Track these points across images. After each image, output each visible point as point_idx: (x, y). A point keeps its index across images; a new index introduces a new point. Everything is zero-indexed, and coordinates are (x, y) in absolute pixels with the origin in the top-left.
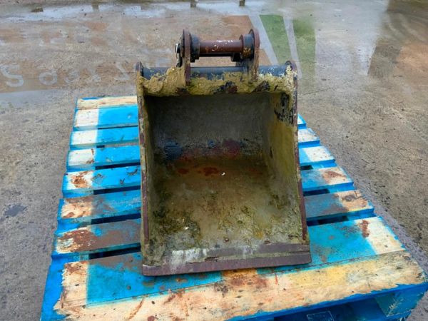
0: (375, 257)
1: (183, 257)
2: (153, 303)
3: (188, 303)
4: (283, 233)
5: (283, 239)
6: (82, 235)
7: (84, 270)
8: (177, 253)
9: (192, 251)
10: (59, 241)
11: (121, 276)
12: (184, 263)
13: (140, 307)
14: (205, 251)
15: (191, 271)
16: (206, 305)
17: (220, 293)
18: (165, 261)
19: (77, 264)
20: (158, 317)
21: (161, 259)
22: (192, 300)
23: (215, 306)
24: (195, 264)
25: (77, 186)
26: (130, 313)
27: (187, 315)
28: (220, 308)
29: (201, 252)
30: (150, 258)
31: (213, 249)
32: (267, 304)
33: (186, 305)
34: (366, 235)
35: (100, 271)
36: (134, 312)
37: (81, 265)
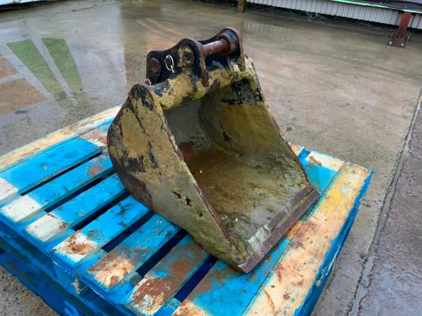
0: (338, 173)
1: (258, 240)
2: (273, 287)
3: (292, 269)
4: (293, 186)
5: (296, 190)
6: (151, 286)
7: (193, 309)
8: (252, 240)
9: (259, 232)
10: (137, 306)
11: (227, 289)
12: (262, 244)
13: (269, 296)
14: (266, 227)
15: (271, 246)
16: (303, 261)
17: (300, 248)
18: (249, 252)
19: (181, 310)
20: (288, 292)
21: (247, 253)
22: (292, 265)
23: (307, 258)
24: (269, 240)
25: (83, 254)
26: (268, 306)
27: (302, 276)
28: (312, 257)
29: (265, 229)
30: (240, 257)
31: (269, 221)
32: (328, 235)
33: (292, 271)
34: (320, 164)
35: (207, 298)
36: (270, 303)
37: (184, 307)
